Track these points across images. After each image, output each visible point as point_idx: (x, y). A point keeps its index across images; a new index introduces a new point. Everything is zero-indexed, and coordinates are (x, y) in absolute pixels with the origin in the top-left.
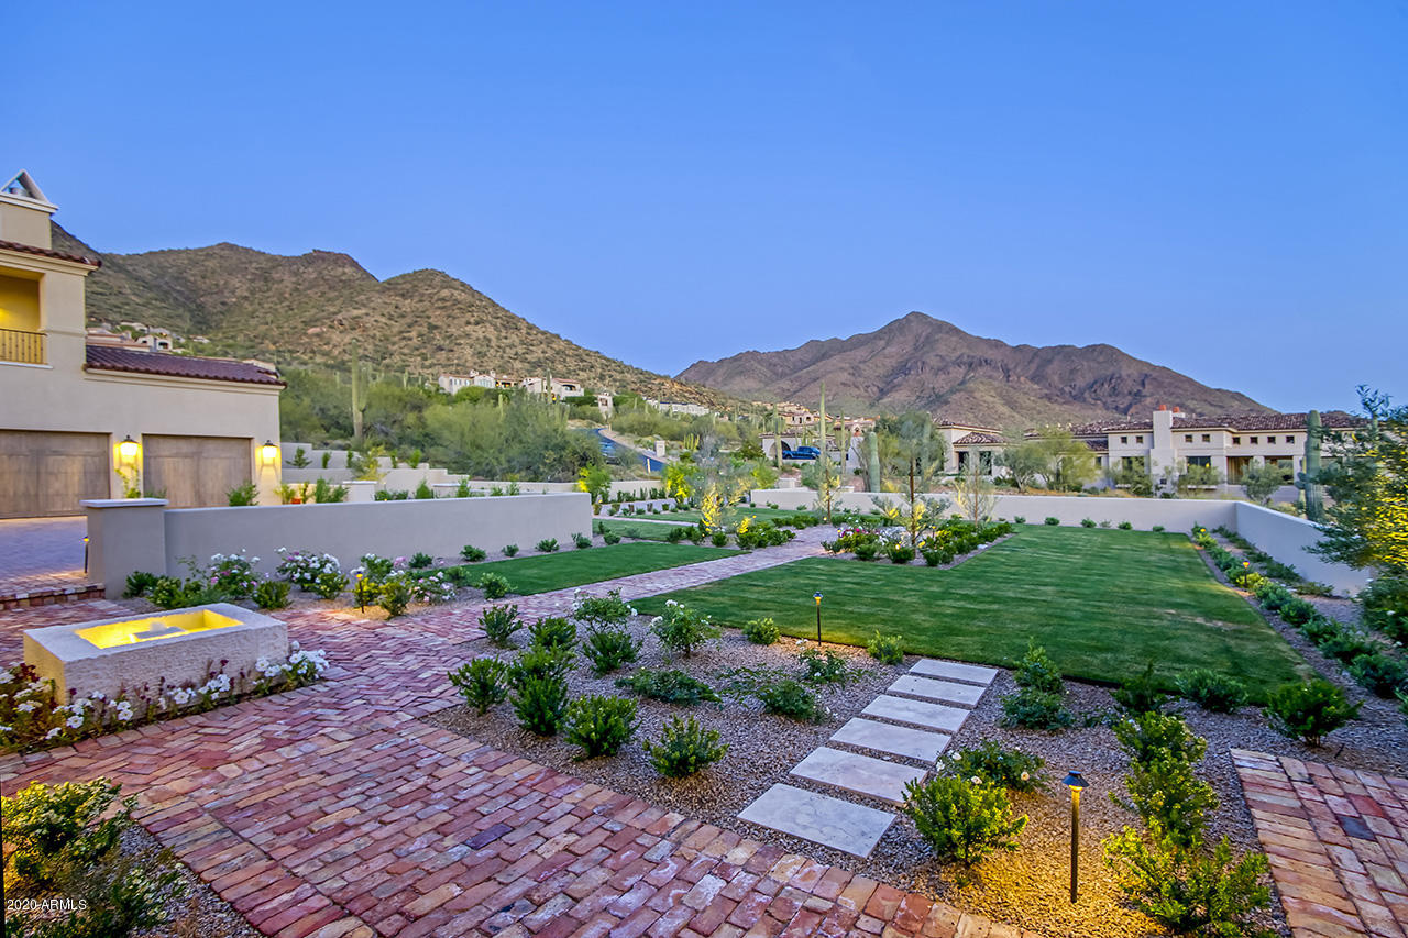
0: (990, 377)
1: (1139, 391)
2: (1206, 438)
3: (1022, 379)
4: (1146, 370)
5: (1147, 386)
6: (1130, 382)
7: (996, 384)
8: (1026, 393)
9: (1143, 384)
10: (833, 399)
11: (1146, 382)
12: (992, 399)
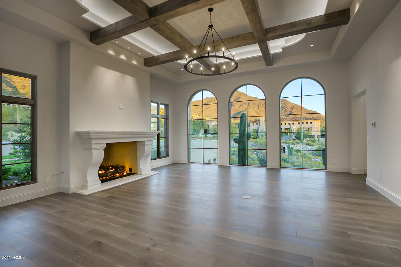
0: (254, 107)
1: (291, 111)
2: (311, 123)
3: (262, 108)
4: (293, 105)
5: (293, 110)
6: (289, 109)
7: (255, 109)
8: (263, 112)
9: (292, 109)
10: (212, 114)
11: (293, 109)
12: (254, 113)
